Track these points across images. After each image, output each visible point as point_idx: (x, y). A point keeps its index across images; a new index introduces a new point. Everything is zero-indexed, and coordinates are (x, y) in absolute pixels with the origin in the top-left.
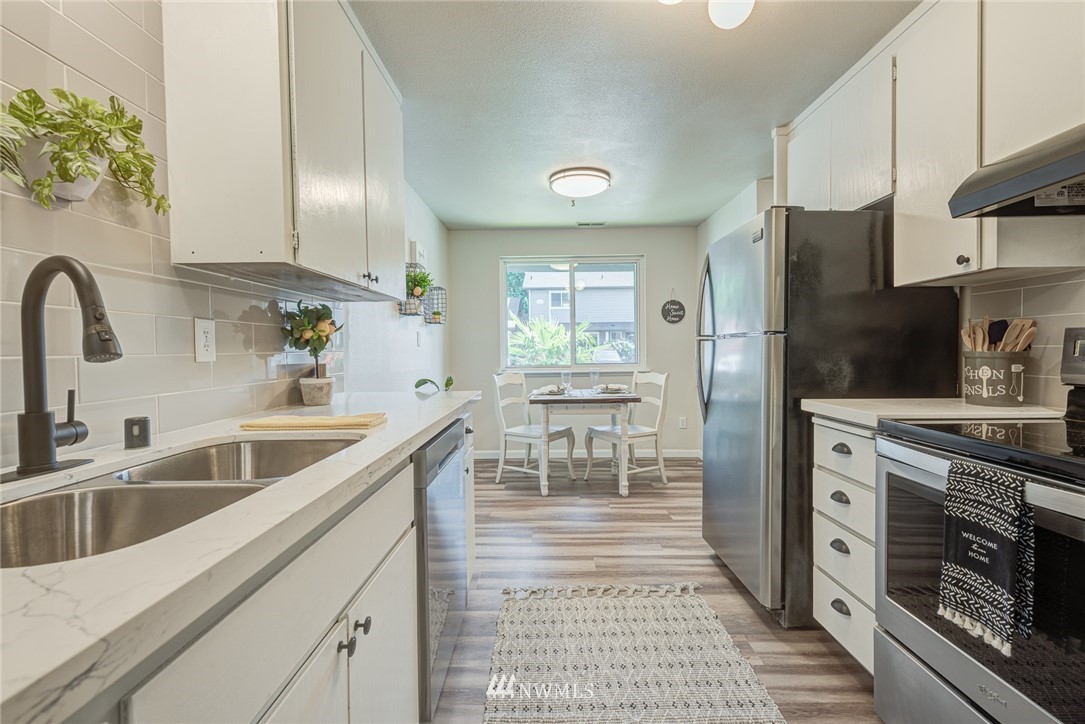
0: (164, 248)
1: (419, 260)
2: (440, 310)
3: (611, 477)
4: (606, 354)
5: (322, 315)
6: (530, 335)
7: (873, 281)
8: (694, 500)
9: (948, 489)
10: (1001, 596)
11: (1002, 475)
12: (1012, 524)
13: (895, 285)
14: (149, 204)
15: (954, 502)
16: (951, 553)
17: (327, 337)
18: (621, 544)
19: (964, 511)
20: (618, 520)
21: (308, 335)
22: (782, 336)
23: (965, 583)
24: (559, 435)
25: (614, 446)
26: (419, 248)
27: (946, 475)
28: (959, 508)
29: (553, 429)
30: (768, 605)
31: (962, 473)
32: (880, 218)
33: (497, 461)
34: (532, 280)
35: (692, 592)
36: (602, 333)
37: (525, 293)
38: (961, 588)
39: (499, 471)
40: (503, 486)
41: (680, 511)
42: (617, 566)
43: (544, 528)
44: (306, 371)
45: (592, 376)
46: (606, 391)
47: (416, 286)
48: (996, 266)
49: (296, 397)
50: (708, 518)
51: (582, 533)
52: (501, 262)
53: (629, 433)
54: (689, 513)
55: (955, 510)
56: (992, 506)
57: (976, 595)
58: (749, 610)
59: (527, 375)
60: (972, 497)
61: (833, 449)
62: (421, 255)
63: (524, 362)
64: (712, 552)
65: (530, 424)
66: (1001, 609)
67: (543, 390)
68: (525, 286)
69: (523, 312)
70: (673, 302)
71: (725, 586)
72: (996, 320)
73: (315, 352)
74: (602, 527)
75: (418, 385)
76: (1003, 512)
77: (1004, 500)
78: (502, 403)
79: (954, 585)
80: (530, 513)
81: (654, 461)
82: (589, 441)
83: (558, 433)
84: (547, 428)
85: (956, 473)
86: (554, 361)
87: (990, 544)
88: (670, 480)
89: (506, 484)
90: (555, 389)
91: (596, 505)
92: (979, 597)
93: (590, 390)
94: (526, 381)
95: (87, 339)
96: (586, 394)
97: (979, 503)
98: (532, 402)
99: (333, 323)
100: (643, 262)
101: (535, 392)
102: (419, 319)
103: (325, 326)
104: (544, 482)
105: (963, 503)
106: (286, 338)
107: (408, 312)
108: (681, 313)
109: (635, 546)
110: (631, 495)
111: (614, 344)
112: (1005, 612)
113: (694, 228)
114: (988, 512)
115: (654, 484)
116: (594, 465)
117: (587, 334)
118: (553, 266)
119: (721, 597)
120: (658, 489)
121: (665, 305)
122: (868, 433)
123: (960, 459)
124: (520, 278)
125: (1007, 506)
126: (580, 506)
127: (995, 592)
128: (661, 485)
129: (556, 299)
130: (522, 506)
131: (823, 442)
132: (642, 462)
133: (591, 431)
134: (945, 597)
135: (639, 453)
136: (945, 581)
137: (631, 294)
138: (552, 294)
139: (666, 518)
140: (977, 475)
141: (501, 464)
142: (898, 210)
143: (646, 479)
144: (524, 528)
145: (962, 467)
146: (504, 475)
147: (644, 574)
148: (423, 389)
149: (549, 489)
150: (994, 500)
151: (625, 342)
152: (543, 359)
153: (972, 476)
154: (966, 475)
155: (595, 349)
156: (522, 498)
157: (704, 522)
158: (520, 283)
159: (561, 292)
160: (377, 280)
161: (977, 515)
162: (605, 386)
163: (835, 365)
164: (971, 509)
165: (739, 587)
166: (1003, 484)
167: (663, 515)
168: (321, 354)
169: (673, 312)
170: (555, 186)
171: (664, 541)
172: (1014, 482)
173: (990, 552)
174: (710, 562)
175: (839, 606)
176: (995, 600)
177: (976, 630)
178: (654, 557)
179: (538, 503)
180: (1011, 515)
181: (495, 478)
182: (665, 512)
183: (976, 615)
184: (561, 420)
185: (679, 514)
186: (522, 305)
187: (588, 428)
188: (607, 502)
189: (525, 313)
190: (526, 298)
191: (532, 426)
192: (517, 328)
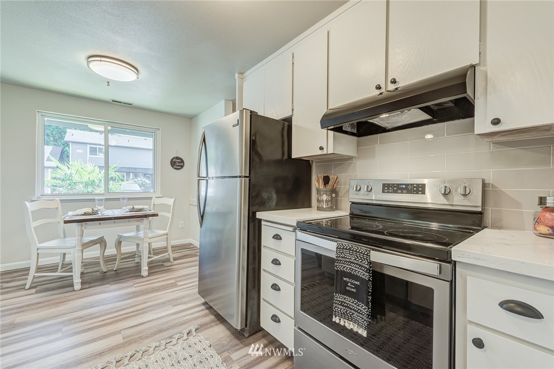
3: (135, 265)
4: (131, 186)
6: (69, 173)
7: (283, 154)
8: (192, 269)
9: (337, 257)
10: (361, 307)
11: (361, 248)
12: (366, 272)
13: (292, 157)
15: (340, 263)
16: (338, 288)
18: (143, 313)
19: (344, 267)
20: (140, 295)
22: (248, 179)
23: (345, 303)
24: (93, 243)
25: (138, 245)
27: (335, 250)
28: (342, 266)
29: (87, 239)
30: (239, 328)
31: (343, 249)
32: (286, 125)
33: (28, 269)
34: (72, 135)
35: (194, 333)
36: (128, 174)
37: (67, 144)
38: (343, 306)
39: (30, 278)
40: (34, 291)
41: (182, 278)
45: (121, 200)
46: (133, 210)
48: (332, 152)
50: (201, 278)
51: (111, 313)
52: (38, 116)
53: (150, 236)
54: (188, 279)
55: (340, 267)
56: (357, 264)
57: (350, 308)
58: (228, 333)
60: (348, 260)
61: (273, 238)
63: (63, 191)
64: (203, 300)
65: (65, 237)
66: (361, 314)
67: (78, 212)
68: (66, 139)
69: (63, 157)
70: (177, 158)
71: (213, 321)
72: (325, 175)
74: (129, 304)
76: (362, 266)
77: (362, 261)
78: (34, 224)
79: (340, 305)
80: (62, 308)
81: (164, 250)
82: (119, 243)
83: (91, 242)
84: (81, 240)
85: (340, 248)
86: (90, 190)
87: (356, 283)
88: (175, 259)
89: (38, 288)
90: (90, 210)
91: (123, 288)
92: (351, 309)
93: (119, 210)
94: (62, 205)
96: (117, 213)
97: (351, 262)
98: (66, 222)
100: (159, 133)
101: (70, 213)
104: (77, 280)
105: (344, 263)
108: (182, 164)
109: (154, 312)
110: (150, 274)
111: (136, 180)
112: (363, 315)
113: (190, 119)
114: (355, 267)
115: (165, 264)
116: (122, 258)
117: (117, 173)
118: (91, 126)
119: (211, 330)
120: (168, 266)
121: (172, 159)
122: (291, 229)
123: (341, 242)
124: (62, 133)
125: (364, 263)
126: (110, 291)
127: (358, 305)
128: (169, 264)
129: (93, 151)
130: (53, 304)
131: (267, 234)
132: (157, 252)
133: (120, 237)
134: (336, 311)
135: (154, 246)
136: (336, 303)
137: (151, 153)
138: (90, 147)
139: (174, 285)
140: (350, 249)
141: (32, 272)
142: (294, 123)
143: (160, 261)
145: (343, 245)
146: (36, 280)
147: (161, 331)
149: (82, 284)
150: (358, 261)
151: (143, 179)
152: (80, 188)
153: (348, 250)
154: (345, 249)
155: (123, 183)
156: (50, 298)
157: (199, 281)
158: (62, 138)
159: (98, 147)
161: (350, 269)
162: (132, 207)
163: (270, 194)
164: (347, 266)
165: (221, 319)
166: (361, 253)
167: (172, 284)
169: (177, 163)
170: (92, 65)
171: (174, 302)
172: (366, 251)
173: (356, 287)
174: (203, 307)
175: (275, 319)
176: (359, 309)
177: (350, 325)
178: (168, 315)
179: (70, 298)
180: (366, 268)
181: (25, 285)
182: (173, 281)
183: (351, 319)
184: (93, 232)
185: (182, 281)
186: (62, 153)
187: (118, 235)
188: (132, 284)
189: (65, 158)
190: (67, 148)
191: (67, 239)
192: (57, 167)
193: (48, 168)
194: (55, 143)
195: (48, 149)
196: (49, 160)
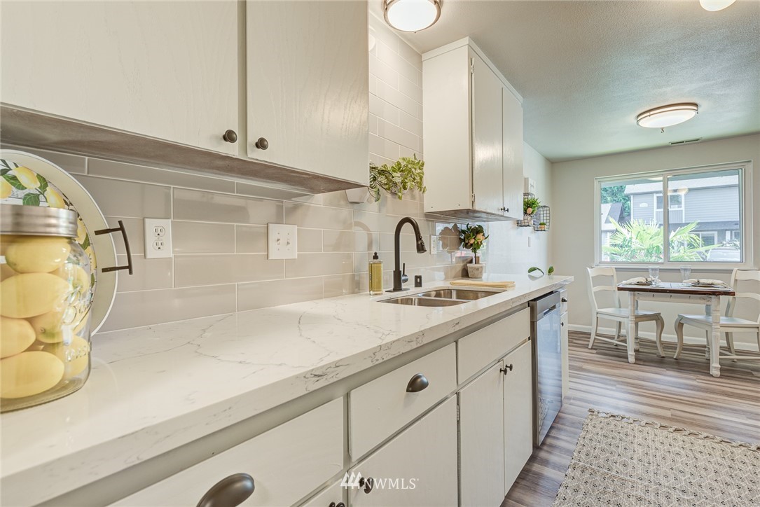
0: (422, 206)
1: (531, 190)
2: (545, 221)
5: (479, 230)
6: (628, 237)
14: (421, 190)
17: (481, 242)
20: (703, 391)
21: (472, 241)
24: (647, 318)
26: (531, 182)
29: (642, 312)
33: (590, 334)
37: (627, 198)
39: (592, 340)
40: (595, 351)
42: (693, 419)
43: (629, 383)
44: (469, 260)
45: (682, 272)
46: (697, 284)
47: (528, 207)
49: (465, 274)
51: (663, 393)
52: (596, 183)
59: (617, 269)
62: (532, 186)
63: (621, 259)
65: (620, 307)
67: (632, 281)
68: (626, 193)
69: (623, 217)
73: (475, 251)
75: (530, 271)
78: (594, 289)
80: (616, 372)
82: (680, 326)
83: (646, 316)
84: (636, 311)
86: (653, 259)
89: (598, 351)
90: (643, 280)
91: (682, 377)
93: (680, 283)
94: (617, 274)
95: (418, 245)
96: (675, 286)
98: (620, 289)
99: (484, 235)
100: (750, 167)
101: (624, 282)
102: (530, 229)
103: (480, 236)
104: (631, 353)
106: (461, 243)
107: (523, 224)
110: (722, 376)
116: (684, 349)
120: (758, 378)
124: (621, 189)
126: (666, 376)
130: (610, 366)
133: (682, 318)
138: (658, 197)
141: (593, 336)
143: (746, 368)
144: (611, 380)
146: (595, 344)
148: (533, 274)
149: (636, 359)
152: (641, 257)
156: (611, 361)
160: (508, 210)
162: (696, 280)
168: (478, 251)
170: (642, 123)
171: (751, 415)
179: (625, 367)
181: (588, 345)
184: (648, 305)
186: (623, 210)
187: (679, 316)
188: (695, 378)
189: (627, 218)
190: (629, 202)
191: (621, 309)
192: (617, 230)
193: (607, 231)
194: (615, 199)
195: (606, 208)
196: (607, 221)
